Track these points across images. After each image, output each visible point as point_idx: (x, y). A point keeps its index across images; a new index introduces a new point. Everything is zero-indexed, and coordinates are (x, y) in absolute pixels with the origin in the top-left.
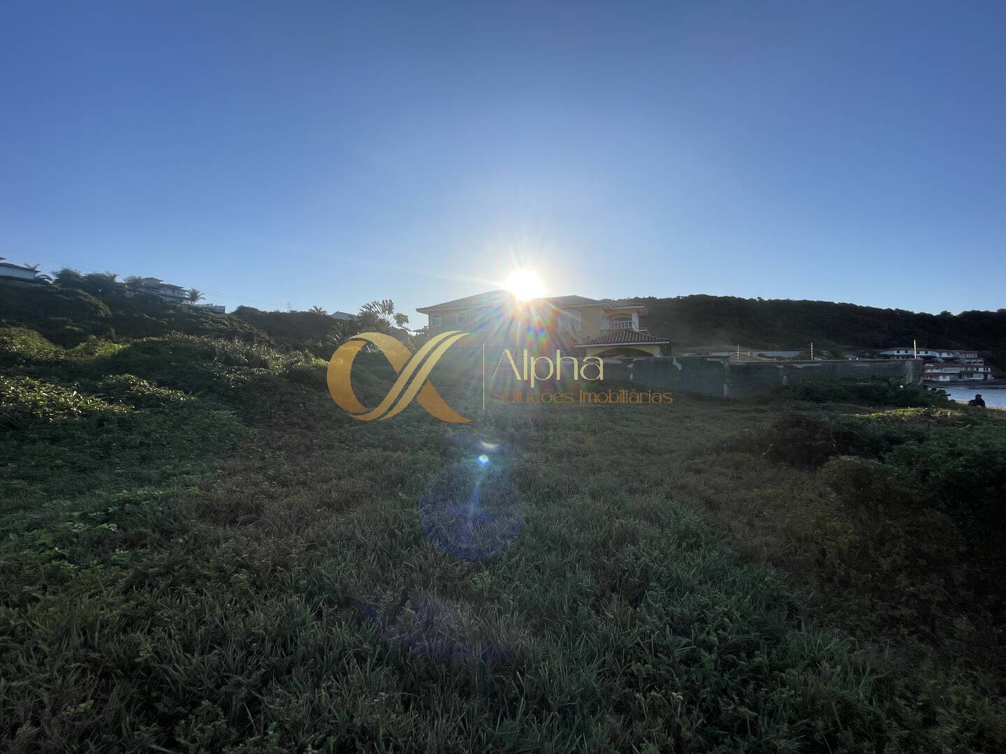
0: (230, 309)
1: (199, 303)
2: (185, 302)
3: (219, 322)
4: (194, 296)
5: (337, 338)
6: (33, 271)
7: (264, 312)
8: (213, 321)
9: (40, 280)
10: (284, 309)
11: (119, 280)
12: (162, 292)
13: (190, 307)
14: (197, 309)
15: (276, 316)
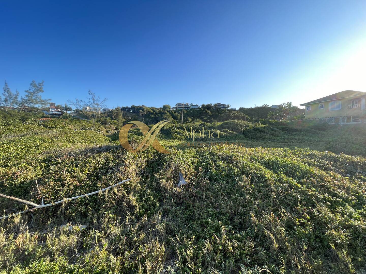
0: (237, 109)
1: (229, 108)
2: (226, 109)
3: (235, 114)
4: (228, 106)
5: (270, 117)
6: (197, 106)
7: (247, 109)
8: (233, 113)
9: (199, 108)
10: (253, 107)
11: (212, 105)
12: (221, 107)
13: (227, 110)
14: (229, 110)
15: (251, 109)
